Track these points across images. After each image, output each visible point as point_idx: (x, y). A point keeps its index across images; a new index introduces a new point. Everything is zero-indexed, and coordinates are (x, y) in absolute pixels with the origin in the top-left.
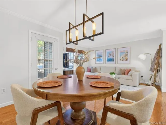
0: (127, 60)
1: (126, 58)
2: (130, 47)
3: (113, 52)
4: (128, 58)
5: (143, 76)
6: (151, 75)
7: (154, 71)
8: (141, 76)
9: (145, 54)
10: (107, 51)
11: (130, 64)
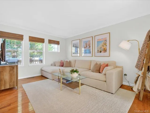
0: (106, 51)
1: (104, 49)
2: (109, 33)
3: (89, 41)
4: (108, 48)
5: (126, 75)
6: (137, 76)
7: (142, 68)
8: (125, 75)
9: (128, 41)
10: (83, 40)
11: (109, 56)
